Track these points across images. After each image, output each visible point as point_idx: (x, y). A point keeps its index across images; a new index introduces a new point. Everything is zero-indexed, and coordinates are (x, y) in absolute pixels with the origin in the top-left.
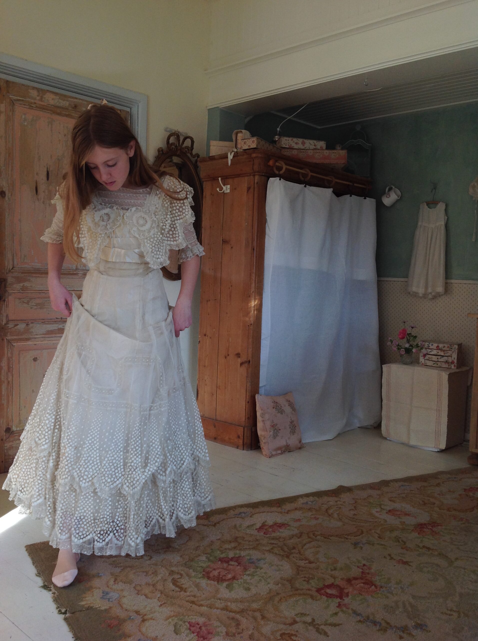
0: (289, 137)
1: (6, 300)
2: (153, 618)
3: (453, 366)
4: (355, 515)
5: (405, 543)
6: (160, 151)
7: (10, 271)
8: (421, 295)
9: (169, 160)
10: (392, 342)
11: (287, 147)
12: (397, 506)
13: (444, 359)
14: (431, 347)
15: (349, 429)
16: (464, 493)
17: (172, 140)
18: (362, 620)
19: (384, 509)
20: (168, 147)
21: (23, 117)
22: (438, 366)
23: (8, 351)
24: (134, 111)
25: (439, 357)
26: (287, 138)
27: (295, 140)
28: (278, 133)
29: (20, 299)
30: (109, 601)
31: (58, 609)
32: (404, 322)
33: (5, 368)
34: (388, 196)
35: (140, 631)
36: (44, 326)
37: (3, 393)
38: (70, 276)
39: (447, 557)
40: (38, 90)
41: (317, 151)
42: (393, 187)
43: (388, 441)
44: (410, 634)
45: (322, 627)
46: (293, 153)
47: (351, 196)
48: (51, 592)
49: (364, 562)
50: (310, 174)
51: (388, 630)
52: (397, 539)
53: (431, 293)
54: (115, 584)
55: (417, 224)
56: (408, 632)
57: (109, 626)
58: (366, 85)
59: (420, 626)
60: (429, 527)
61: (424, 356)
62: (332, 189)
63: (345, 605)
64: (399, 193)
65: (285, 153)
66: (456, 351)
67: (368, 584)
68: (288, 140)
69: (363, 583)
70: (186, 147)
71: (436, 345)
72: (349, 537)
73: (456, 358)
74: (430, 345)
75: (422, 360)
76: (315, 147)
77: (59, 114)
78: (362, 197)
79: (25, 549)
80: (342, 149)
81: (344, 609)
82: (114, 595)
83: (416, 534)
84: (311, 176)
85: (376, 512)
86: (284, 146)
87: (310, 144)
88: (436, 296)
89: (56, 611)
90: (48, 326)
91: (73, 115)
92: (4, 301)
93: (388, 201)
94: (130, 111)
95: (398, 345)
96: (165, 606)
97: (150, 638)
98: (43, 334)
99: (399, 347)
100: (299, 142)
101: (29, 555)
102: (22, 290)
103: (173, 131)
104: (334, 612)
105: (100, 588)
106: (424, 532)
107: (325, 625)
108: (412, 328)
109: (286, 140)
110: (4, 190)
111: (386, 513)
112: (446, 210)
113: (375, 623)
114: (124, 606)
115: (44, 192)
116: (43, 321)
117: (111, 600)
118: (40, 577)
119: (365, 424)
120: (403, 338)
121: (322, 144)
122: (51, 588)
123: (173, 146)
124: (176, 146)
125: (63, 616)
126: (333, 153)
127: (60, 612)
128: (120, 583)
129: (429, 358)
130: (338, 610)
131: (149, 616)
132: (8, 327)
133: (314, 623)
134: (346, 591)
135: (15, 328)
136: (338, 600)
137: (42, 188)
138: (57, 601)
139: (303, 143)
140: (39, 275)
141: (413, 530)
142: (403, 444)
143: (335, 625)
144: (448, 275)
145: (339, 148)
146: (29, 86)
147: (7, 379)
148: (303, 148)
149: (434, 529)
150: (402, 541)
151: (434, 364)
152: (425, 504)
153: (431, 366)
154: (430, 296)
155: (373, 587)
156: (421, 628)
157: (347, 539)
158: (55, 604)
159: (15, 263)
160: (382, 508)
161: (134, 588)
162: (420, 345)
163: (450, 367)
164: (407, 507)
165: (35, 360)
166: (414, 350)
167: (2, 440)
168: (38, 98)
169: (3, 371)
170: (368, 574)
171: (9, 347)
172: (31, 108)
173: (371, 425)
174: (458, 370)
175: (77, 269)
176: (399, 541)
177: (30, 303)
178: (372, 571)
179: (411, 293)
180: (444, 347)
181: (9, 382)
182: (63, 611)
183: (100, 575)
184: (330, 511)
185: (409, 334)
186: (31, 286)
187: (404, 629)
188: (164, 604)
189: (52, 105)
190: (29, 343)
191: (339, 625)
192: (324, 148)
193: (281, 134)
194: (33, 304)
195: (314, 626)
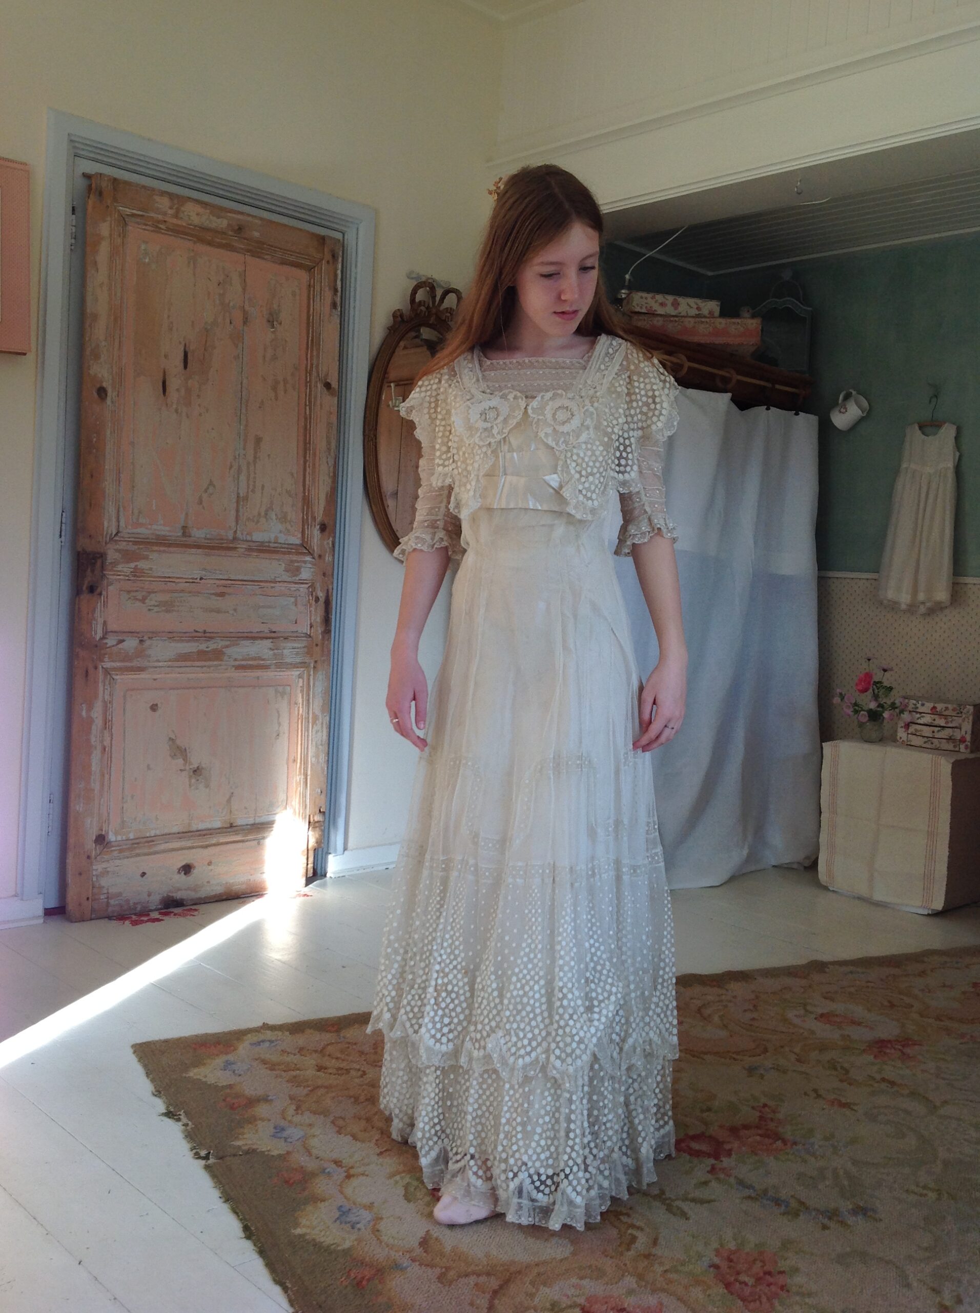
0: (648, 291)
1: (104, 593)
2: (367, 1173)
3: (962, 747)
4: (753, 1019)
5: (847, 1071)
6: (398, 316)
7: (111, 539)
8: (903, 607)
9: (413, 334)
10: (842, 699)
11: (644, 310)
12: (838, 1007)
13: (945, 733)
14: (921, 709)
15: (753, 868)
16: (973, 990)
17: (420, 296)
18: (753, 1195)
19: (811, 1013)
20: (412, 309)
21: (143, 247)
22: (933, 746)
23: (104, 689)
24: (350, 237)
25: (936, 729)
26: (644, 295)
27: (660, 297)
28: (627, 283)
29: (129, 592)
30: (286, 1141)
31: (194, 1151)
32: (869, 660)
33: (98, 722)
34: (842, 410)
35: (342, 1193)
36: (173, 644)
37: (93, 769)
38: (223, 553)
39: (927, 1099)
40: (171, 196)
41: (703, 320)
42: (854, 393)
43: (831, 894)
44: (843, 1223)
45: (678, 1203)
46: (655, 322)
47: (768, 409)
48: (180, 1124)
49: (763, 1100)
50: (687, 364)
51: (801, 1214)
52: (833, 1065)
53: (923, 603)
54: (297, 1114)
55: (900, 466)
56: (840, 1219)
57: (287, 1182)
58: (799, 194)
59: (862, 1211)
60: (896, 1046)
61: (907, 726)
62: (729, 395)
63: (723, 1170)
64: (865, 404)
65: (640, 324)
66: (971, 718)
67: (768, 1137)
68: (646, 298)
69: (761, 1135)
70: (447, 308)
71: (931, 705)
72: (738, 1057)
73: (969, 732)
74: (919, 705)
75: (902, 734)
76: (697, 313)
77: (210, 243)
78: (791, 410)
79: (131, 1051)
80: (753, 316)
81: (722, 1176)
82: (295, 1133)
83: (871, 1058)
84: (689, 368)
85: (796, 1016)
86: (638, 309)
87: (688, 306)
88: (935, 610)
89: (191, 1154)
90: (180, 645)
91: (236, 244)
92: (100, 594)
93: (842, 419)
94: (341, 239)
95: (856, 704)
96: (389, 1155)
97: (360, 1205)
98: (170, 661)
99: (857, 708)
100: (667, 302)
101: (139, 1061)
102: (135, 576)
103: (424, 279)
104: (703, 1180)
105: (269, 1120)
106: (885, 1053)
107: (683, 1201)
108: (885, 670)
109: (642, 297)
110: (104, 385)
111: (816, 1019)
112: (957, 438)
113: (777, 1202)
114: (314, 1152)
115: (178, 390)
116: (171, 635)
117: (289, 1140)
118: (160, 1097)
119: (786, 859)
120: (865, 690)
121: (713, 306)
122: (182, 1117)
123: (423, 308)
124: (428, 308)
125: (203, 1162)
126: (734, 323)
127: (197, 1156)
128: (307, 1113)
129: (916, 730)
130: (710, 1176)
131: (361, 1170)
132: (106, 643)
133: (664, 1197)
134: (727, 1147)
135: (120, 646)
136: (712, 1161)
137: (174, 384)
138: (191, 1139)
139: (676, 305)
140: (166, 549)
141: (864, 1050)
142: (859, 898)
143: (702, 1202)
144: (958, 566)
145: (747, 315)
146: (153, 190)
147: (102, 742)
148: (673, 312)
149: (908, 1050)
150: (842, 1068)
151: (925, 742)
152: (892, 1005)
153: (921, 747)
154: (922, 609)
155: (779, 1143)
156: (865, 1214)
157: (734, 1059)
158: (188, 1142)
159: (122, 524)
160: (806, 1011)
161: (333, 1122)
162: (898, 704)
163: (957, 749)
164: (859, 1011)
165: (154, 708)
166: (886, 715)
167: (89, 857)
168: (170, 212)
169: (94, 727)
170: (772, 1120)
171: (107, 683)
172: (157, 230)
173: (799, 863)
174: (972, 756)
175: (235, 539)
176: (836, 1069)
177: (147, 601)
178: (780, 1116)
179: (885, 602)
180: (947, 709)
181: (104, 749)
182: (203, 1153)
183: (270, 1098)
184: (707, 1012)
185: (878, 682)
186: (151, 569)
187: (833, 1214)
188: (386, 1151)
189: (196, 226)
190: (143, 675)
191: (709, 1202)
192: (717, 313)
193: (632, 287)
194: (153, 603)
195: (663, 1201)
